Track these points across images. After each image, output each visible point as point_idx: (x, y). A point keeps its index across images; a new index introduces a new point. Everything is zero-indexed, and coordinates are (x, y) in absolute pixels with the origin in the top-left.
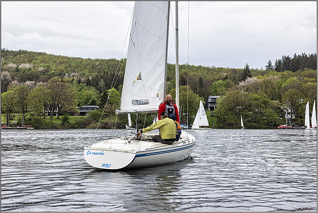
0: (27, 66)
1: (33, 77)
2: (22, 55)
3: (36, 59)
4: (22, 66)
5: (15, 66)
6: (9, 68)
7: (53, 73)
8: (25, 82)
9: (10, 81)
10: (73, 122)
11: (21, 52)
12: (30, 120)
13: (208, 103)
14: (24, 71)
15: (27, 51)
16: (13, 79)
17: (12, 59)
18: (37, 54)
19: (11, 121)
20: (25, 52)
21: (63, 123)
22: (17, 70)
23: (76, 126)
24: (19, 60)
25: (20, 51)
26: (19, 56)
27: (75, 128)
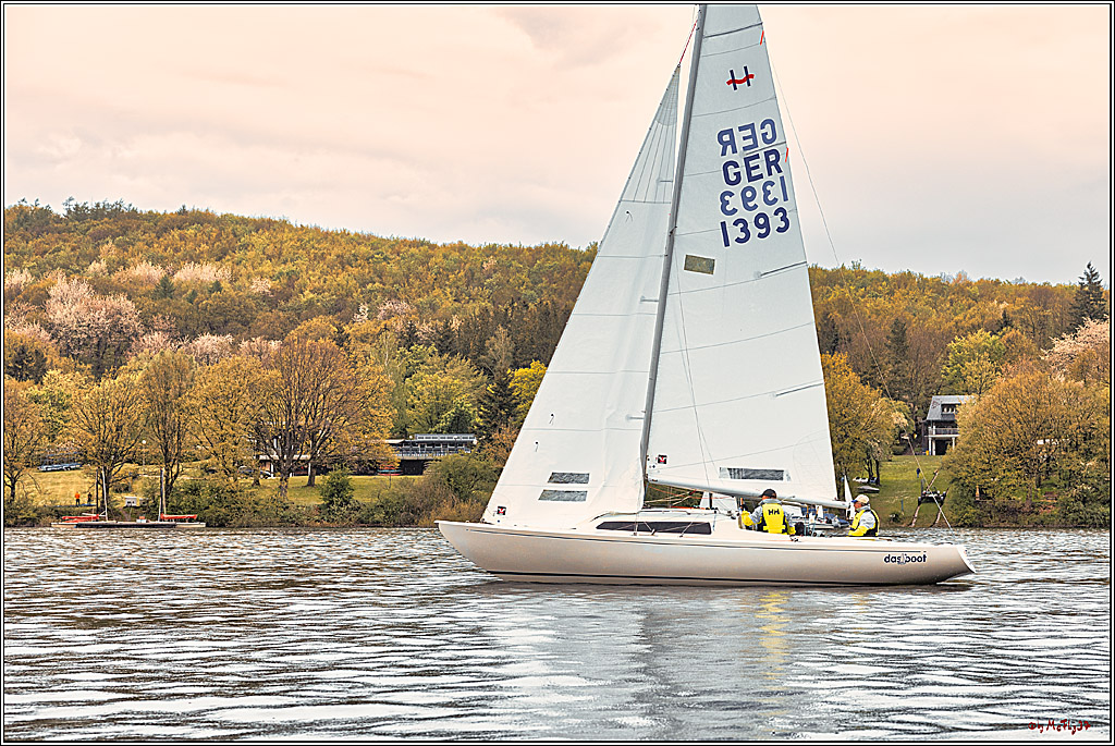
0: (208, 273)
1: (228, 317)
2: (191, 232)
3: (245, 247)
4: (186, 274)
5: (157, 273)
6: (136, 281)
7: (310, 303)
8: (194, 336)
9: (136, 335)
10: (367, 501)
11: (184, 219)
12: (194, 490)
13: (929, 423)
14: (194, 294)
15: (213, 215)
16: (149, 328)
17: (150, 245)
18: (250, 227)
19: (118, 497)
20: (201, 219)
21: (328, 506)
22: (166, 289)
23: (377, 517)
24: (176, 250)
25: (183, 212)
26: (176, 233)
27: (376, 524)
